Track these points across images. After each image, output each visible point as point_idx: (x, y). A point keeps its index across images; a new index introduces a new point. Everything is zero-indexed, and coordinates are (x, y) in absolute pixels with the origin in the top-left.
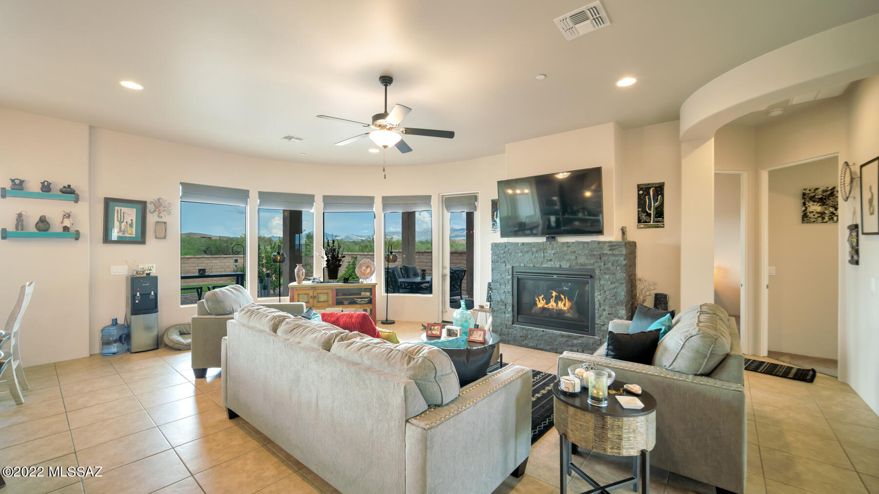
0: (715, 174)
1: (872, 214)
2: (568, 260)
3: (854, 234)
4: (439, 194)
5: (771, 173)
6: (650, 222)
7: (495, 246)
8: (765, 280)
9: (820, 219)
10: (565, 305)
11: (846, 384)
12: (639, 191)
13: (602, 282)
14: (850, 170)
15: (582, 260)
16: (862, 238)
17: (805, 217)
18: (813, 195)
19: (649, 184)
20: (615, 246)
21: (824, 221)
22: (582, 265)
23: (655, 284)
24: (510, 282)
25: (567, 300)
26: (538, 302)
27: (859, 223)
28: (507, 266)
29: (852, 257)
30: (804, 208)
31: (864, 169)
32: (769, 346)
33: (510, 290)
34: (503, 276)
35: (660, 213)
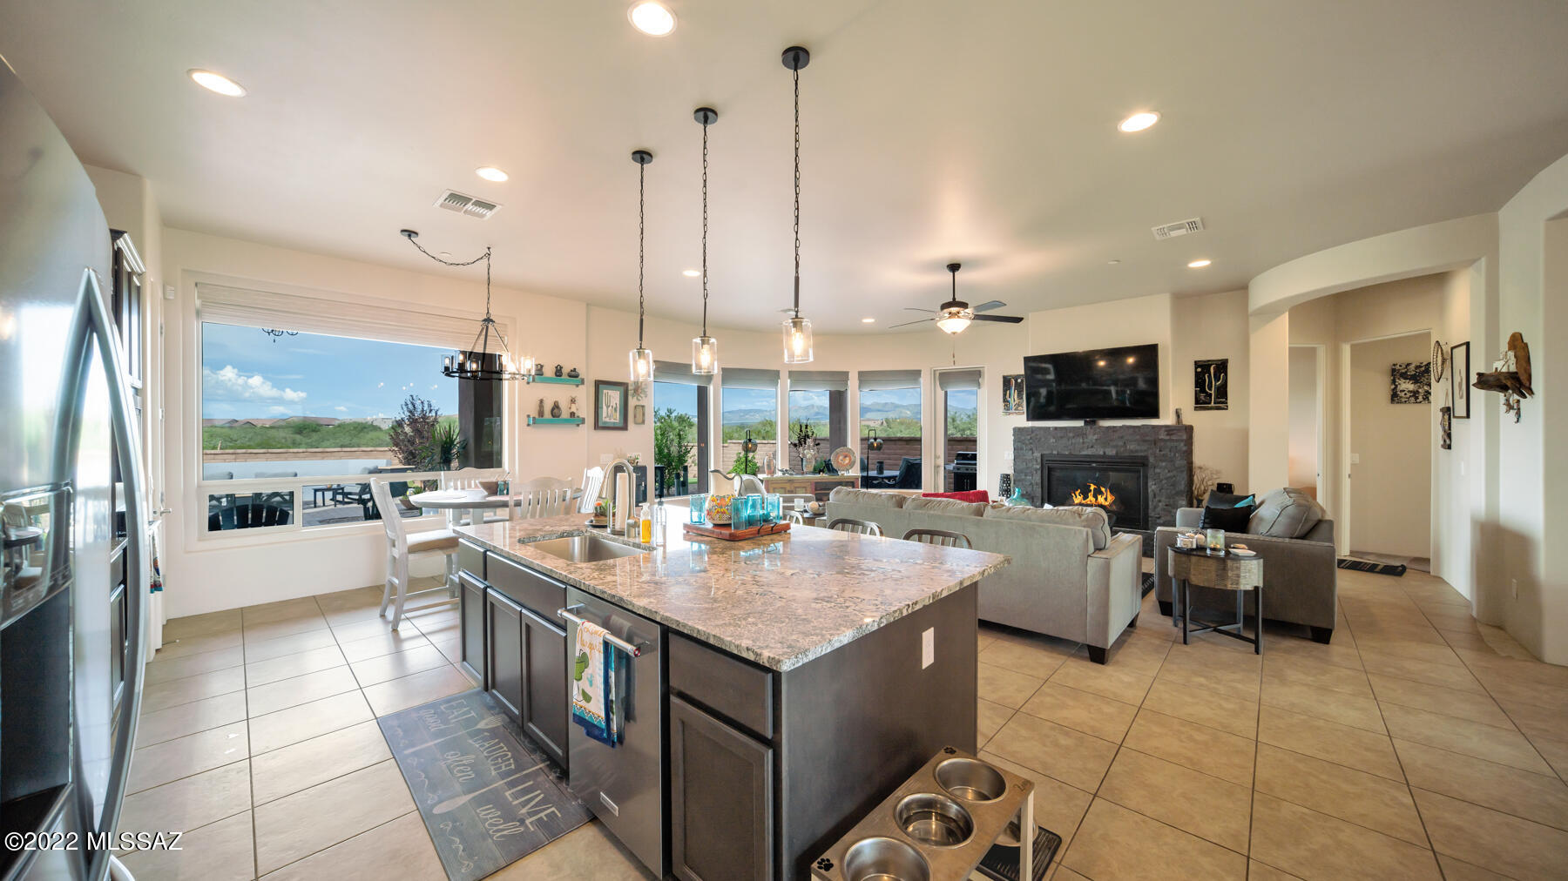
0: (1290, 348)
1: (1461, 397)
2: (1116, 446)
3: (1446, 417)
4: (931, 368)
5: (1353, 347)
6: (1210, 403)
7: (1018, 432)
8: (1346, 469)
9: (1413, 399)
10: (1106, 499)
11: (1440, 578)
12: (1196, 368)
13: (1158, 470)
14: (1442, 350)
15: (1132, 446)
16: (1454, 421)
17: (1395, 397)
18: (1403, 371)
19: (1209, 361)
20: (1173, 430)
21: (1418, 401)
22: (1132, 451)
23: (1218, 472)
24: (1039, 472)
25: (1109, 493)
26: (1074, 498)
27: (1451, 405)
28: (1035, 454)
29: (1445, 441)
30: (1393, 387)
31: (1454, 351)
32: (1351, 546)
33: (1039, 481)
34: (1030, 465)
35: (1222, 392)
